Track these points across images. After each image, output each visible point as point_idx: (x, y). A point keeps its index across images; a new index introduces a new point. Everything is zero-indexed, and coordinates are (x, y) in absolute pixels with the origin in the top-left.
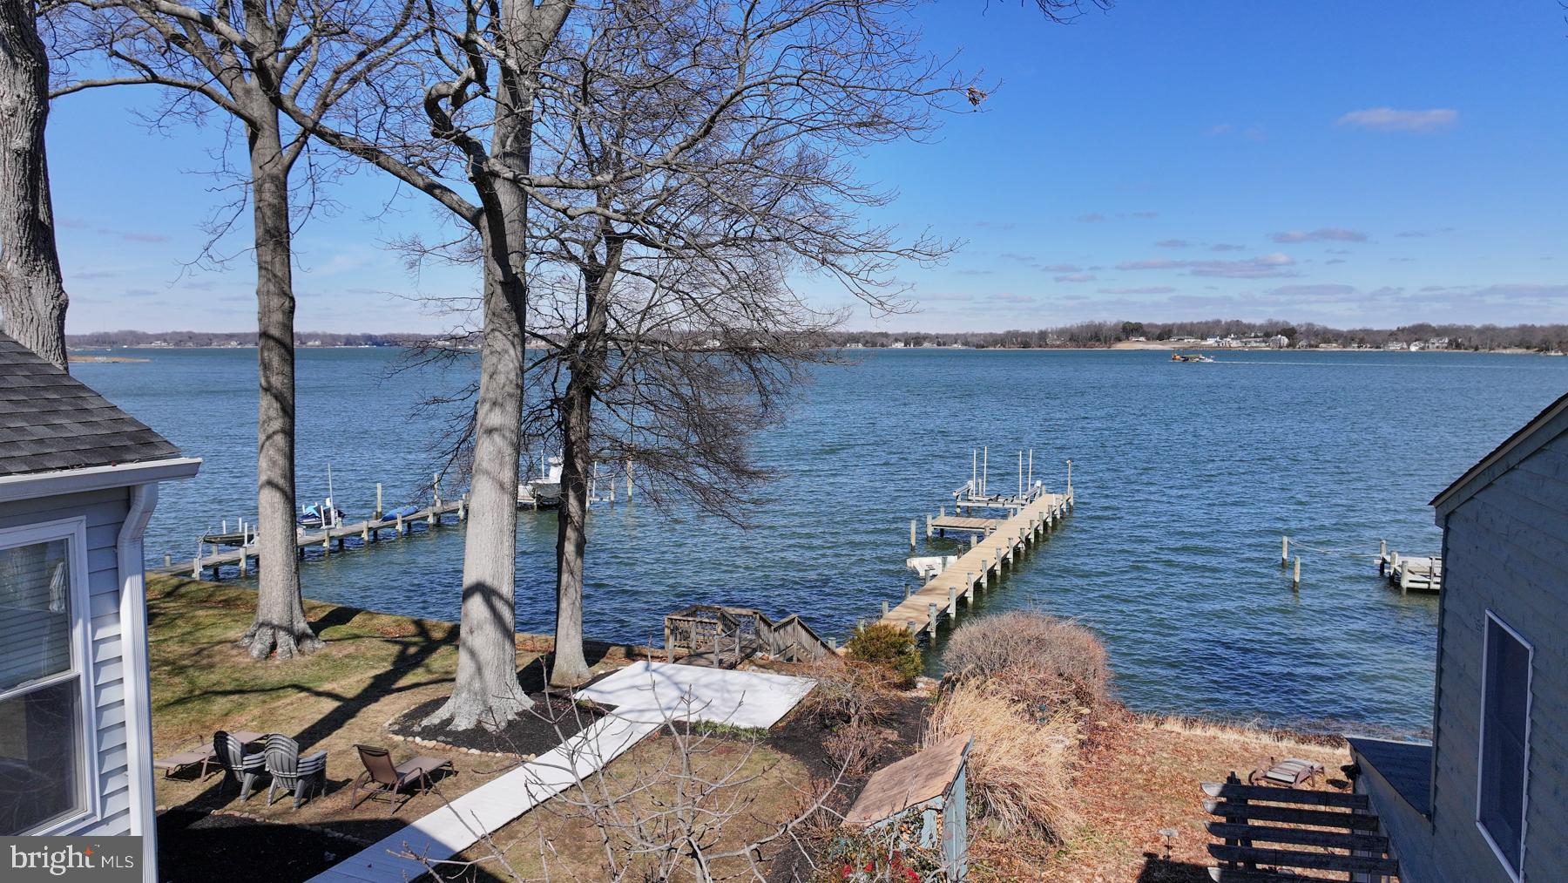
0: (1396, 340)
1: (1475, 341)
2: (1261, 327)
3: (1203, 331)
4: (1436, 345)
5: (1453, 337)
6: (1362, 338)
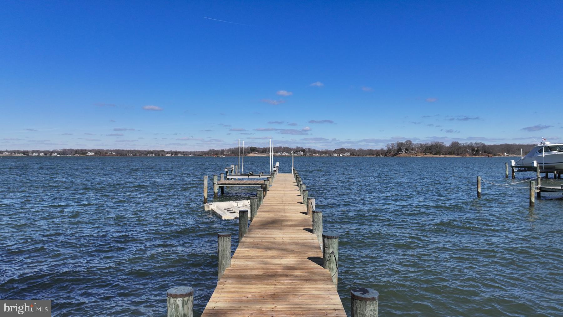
1: (358, 154)
2: (294, 149)
4: (347, 154)
5: (351, 152)
6: (326, 152)
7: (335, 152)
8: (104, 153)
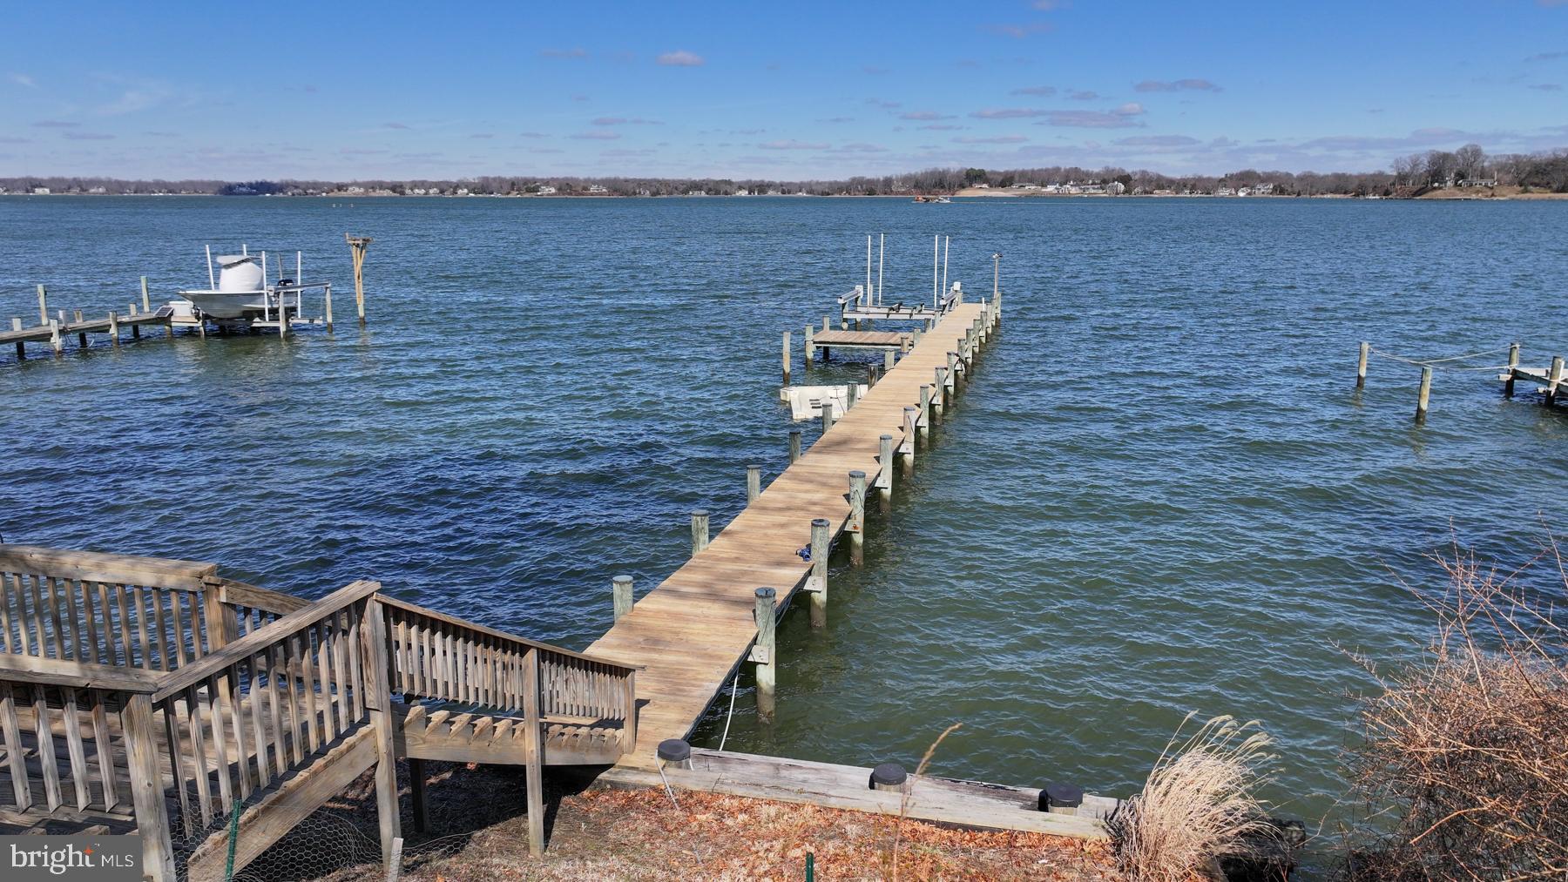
0: (1225, 186)
1: (1297, 188)
2: (1098, 175)
3: (1043, 178)
4: (1262, 190)
5: (1276, 184)
6: (1193, 184)
7: (1223, 182)
8: (580, 189)
